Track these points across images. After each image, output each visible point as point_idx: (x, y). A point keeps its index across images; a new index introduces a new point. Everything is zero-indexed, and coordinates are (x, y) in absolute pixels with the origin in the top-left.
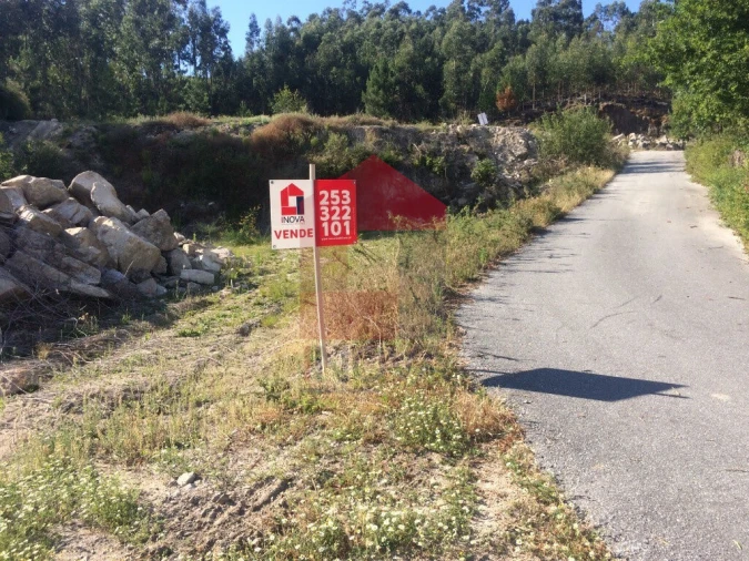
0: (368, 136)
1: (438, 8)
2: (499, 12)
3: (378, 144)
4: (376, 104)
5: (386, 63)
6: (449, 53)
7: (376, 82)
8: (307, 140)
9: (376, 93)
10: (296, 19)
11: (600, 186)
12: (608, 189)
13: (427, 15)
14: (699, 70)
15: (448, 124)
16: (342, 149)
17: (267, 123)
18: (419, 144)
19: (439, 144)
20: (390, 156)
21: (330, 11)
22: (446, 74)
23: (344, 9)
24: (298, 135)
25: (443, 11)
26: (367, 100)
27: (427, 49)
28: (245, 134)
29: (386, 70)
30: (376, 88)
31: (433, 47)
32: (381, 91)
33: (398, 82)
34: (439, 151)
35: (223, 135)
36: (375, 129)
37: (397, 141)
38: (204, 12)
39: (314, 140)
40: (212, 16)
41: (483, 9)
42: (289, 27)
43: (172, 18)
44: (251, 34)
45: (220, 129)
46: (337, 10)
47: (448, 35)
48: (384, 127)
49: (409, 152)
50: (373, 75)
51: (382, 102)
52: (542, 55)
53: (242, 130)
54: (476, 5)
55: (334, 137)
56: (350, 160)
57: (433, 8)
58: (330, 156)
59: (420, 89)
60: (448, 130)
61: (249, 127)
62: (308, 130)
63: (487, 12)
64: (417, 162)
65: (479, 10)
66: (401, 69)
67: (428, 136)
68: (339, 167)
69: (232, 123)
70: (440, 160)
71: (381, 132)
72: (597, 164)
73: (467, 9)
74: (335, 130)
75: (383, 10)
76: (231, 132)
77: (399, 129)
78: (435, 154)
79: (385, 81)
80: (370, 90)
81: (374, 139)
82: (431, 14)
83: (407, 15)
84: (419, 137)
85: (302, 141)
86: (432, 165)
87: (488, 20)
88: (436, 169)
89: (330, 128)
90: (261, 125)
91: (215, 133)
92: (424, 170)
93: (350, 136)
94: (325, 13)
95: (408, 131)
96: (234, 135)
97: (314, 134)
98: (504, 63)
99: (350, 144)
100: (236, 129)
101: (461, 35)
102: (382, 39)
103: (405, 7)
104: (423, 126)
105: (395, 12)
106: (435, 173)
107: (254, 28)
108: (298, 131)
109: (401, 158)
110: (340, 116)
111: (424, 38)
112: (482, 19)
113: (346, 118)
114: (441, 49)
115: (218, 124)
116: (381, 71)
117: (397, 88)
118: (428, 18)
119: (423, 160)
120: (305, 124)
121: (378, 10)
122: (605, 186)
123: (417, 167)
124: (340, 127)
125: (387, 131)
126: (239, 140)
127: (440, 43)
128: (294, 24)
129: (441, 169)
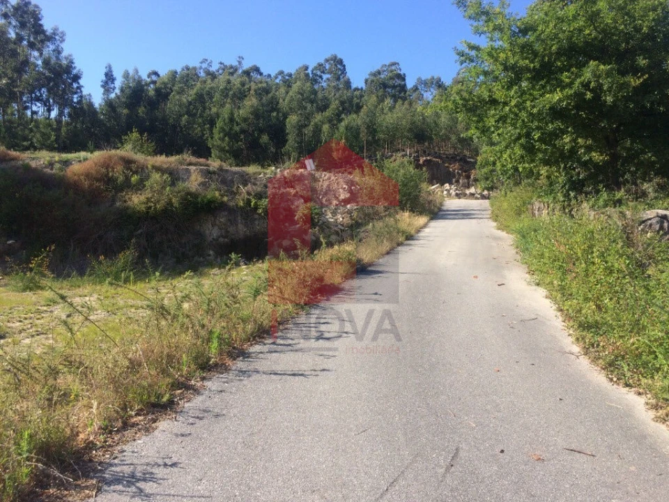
0: (193, 177)
1: (286, 72)
2: (338, 79)
3: (203, 184)
4: (222, 150)
5: (232, 114)
6: (291, 109)
7: (222, 130)
8: (127, 179)
9: (222, 139)
10: (156, 74)
11: (413, 232)
12: (421, 234)
13: (276, 78)
14: (503, 119)
15: (277, 168)
16: (164, 188)
17: (86, 159)
18: (245, 185)
19: (266, 186)
20: (214, 197)
21: (188, 69)
22: (288, 126)
23: (201, 68)
24: (118, 173)
25: (290, 75)
26: (213, 145)
27: (273, 105)
28: (61, 169)
29: (232, 120)
30: (222, 135)
31: (278, 103)
32: (227, 138)
33: (243, 131)
34: (265, 193)
35: (35, 170)
36: (201, 171)
37: (224, 182)
38: (58, 58)
39: (134, 179)
40: (64, 62)
41: (325, 77)
42: (149, 80)
43: (26, 62)
44: (106, 83)
45: (33, 164)
46: (195, 68)
47: (291, 93)
48: (211, 168)
49: (234, 194)
50: (219, 124)
51: (227, 148)
52: (372, 114)
53: (57, 166)
54: (319, 73)
55: (156, 176)
56: (171, 199)
57: (281, 73)
58: (150, 195)
59: (265, 138)
60: (276, 174)
61: (66, 163)
62: (129, 169)
63: (328, 79)
64: (241, 204)
65: (321, 77)
66: (245, 120)
67: (255, 179)
68: (158, 206)
69: (48, 158)
70: (265, 202)
71: (208, 173)
72: (412, 211)
73: (311, 76)
74: (158, 169)
75: (236, 70)
76: (45, 167)
77: (227, 171)
78: (259, 196)
79: (231, 129)
80: (216, 136)
81: (200, 179)
82: (280, 77)
83: (259, 77)
84: (245, 179)
85: (121, 178)
86: (256, 208)
87: (328, 85)
88: (260, 211)
89: (154, 167)
90: (80, 161)
91: (27, 168)
92: (248, 212)
93: (174, 176)
94: (183, 70)
95: (236, 173)
96: (48, 171)
97: (136, 172)
98: (340, 120)
99: (173, 184)
100: (51, 164)
101: (302, 95)
102: (231, 93)
103: (257, 70)
104: (252, 169)
105: (247, 73)
106: (260, 214)
107: (109, 77)
108: (119, 168)
109: (225, 199)
110: (167, 156)
111: (270, 95)
112: (324, 84)
113: (173, 159)
114: (284, 104)
115: (33, 159)
116: (227, 121)
117: (242, 137)
118: (277, 81)
119: (249, 201)
120: (128, 162)
121: (231, 71)
122: (418, 231)
123: (242, 208)
124: (165, 166)
125: (214, 173)
126: (52, 176)
127: (284, 100)
128: (154, 78)
129: (266, 211)
